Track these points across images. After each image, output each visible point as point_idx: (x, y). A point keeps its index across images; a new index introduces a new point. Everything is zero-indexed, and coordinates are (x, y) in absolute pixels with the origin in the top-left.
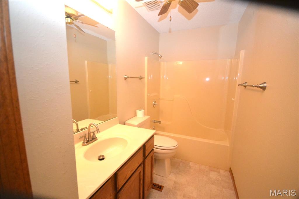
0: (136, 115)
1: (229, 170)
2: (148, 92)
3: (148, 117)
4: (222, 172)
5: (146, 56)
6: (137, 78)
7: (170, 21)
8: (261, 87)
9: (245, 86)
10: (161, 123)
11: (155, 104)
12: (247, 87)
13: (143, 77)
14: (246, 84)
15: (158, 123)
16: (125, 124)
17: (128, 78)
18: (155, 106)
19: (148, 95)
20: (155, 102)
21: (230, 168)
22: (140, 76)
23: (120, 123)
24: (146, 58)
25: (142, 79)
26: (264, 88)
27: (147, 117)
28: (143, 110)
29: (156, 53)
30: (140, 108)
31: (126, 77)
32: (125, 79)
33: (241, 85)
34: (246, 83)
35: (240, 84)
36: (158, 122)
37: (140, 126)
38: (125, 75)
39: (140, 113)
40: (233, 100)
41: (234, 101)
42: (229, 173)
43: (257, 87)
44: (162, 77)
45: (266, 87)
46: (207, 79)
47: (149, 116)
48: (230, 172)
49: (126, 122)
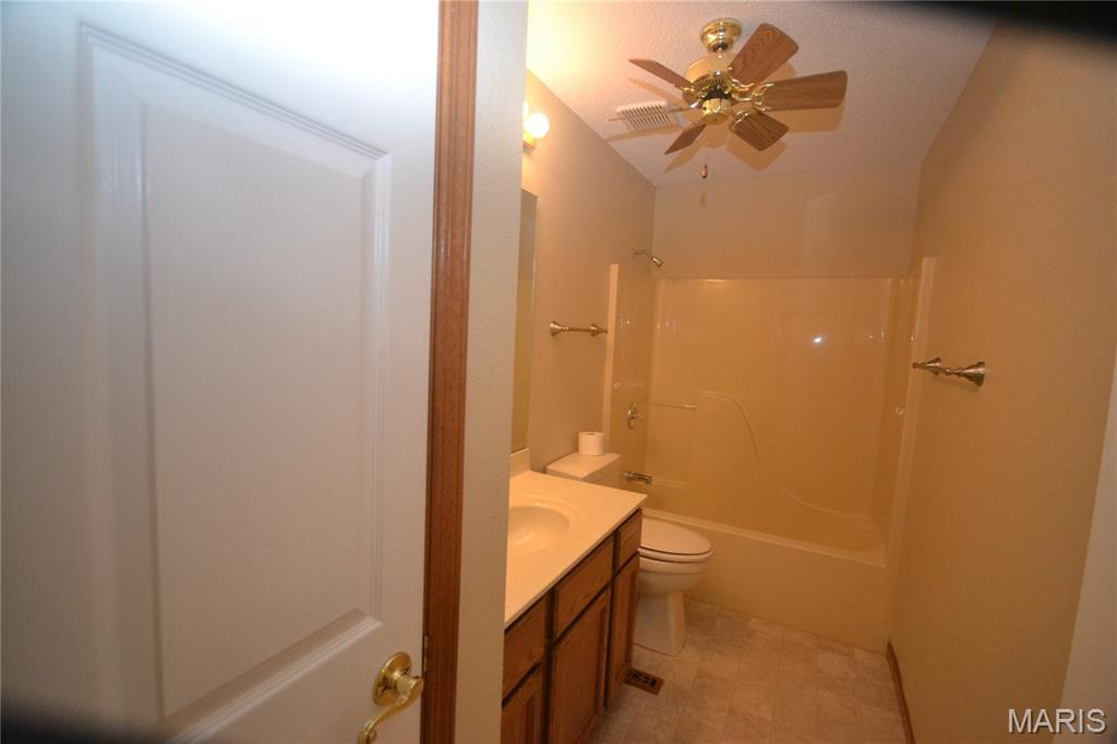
0: (575, 448)
1: (884, 649)
2: (615, 380)
3: (615, 457)
4: (859, 654)
5: (614, 263)
6: (586, 331)
7: (704, 177)
8: (970, 377)
9: (936, 371)
10: (653, 483)
11: (633, 418)
12: (942, 375)
13: (604, 328)
14: (938, 364)
15: (643, 483)
16: (544, 472)
17: (562, 330)
18: (633, 423)
19: (616, 386)
20: (636, 409)
21: (890, 645)
22: (594, 325)
23: (533, 469)
24: (615, 268)
25: (600, 335)
26: (978, 380)
27: (611, 458)
28: (598, 435)
29: (643, 252)
30: (593, 427)
31: (556, 327)
32: (554, 333)
33: (922, 366)
34: (938, 360)
35: (919, 363)
36: (641, 478)
37: (596, 478)
38: (555, 323)
39: (590, 443)
40: (901, 413)
41: (903, 415)
42: (885, 661)
43: (959, 375)
44: (659, 326)
45: (983, 376)
46: (818, 340)
47: (617, 453)
48: (887, 657)
49: (550, 467)
